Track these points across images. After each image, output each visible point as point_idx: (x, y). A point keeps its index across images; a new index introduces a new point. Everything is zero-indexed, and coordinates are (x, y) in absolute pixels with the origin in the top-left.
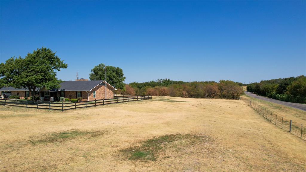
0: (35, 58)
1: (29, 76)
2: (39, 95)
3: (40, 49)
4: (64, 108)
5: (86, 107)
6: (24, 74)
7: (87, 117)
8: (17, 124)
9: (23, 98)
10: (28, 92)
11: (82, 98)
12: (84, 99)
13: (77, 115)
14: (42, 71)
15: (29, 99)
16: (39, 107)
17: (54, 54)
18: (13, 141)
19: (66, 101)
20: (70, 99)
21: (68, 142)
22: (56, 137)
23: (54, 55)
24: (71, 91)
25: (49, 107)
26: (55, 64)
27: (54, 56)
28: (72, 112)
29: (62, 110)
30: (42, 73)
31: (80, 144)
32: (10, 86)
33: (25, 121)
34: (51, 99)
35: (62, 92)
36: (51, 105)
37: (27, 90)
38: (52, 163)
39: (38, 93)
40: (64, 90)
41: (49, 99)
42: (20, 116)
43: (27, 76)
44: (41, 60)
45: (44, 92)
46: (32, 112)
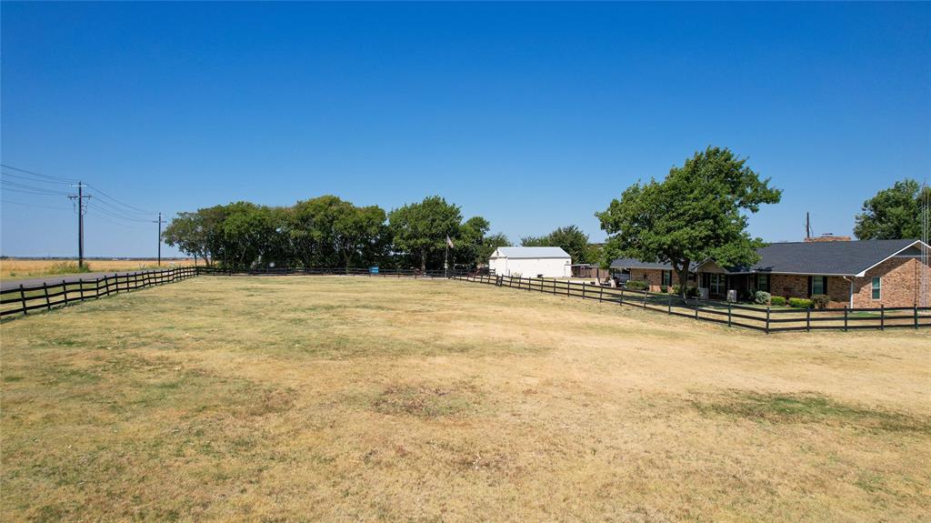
0: (687, 179)
1: (674, 229)
2: (695, 281)
3: (702, 154)
4: (772, 326)
5: (846, 328)
6: (660, 224)
7: (855, 361)
8: (654, 353)
9: (656, 289)
10: (668, 274)
11: (828, 297)
12: (835, 300)
13: (814, 351)
14: (706, 216)
15: (671, 291)
16: (700, 314)
17: (743, 162)
18: (654, 395)
19: (773, 303)
20: (787, 298)
21: (799, 428)
22: (759, 406)
23: (741, 167)
24: (791, 275)
25: (726, 318)
26: (743, 193)
27: (741, 171)
28: (796, 338)
29: (767, 330)
30: (707, 222)
31: (842, 441)
32: (631, 256)
33: (671, 348)
34: (729, 295)
35: (761, 275)
36: (733, 311)
37: (669, 267)
38: (759, 475)
39: (694, 277)
40: (769, 269)
41: (723, 295)
42: (657, 333)
43: (669, 230)
44: (704, 182)
45: (709, 274)
46: (682, 326)
